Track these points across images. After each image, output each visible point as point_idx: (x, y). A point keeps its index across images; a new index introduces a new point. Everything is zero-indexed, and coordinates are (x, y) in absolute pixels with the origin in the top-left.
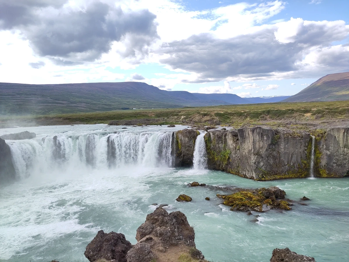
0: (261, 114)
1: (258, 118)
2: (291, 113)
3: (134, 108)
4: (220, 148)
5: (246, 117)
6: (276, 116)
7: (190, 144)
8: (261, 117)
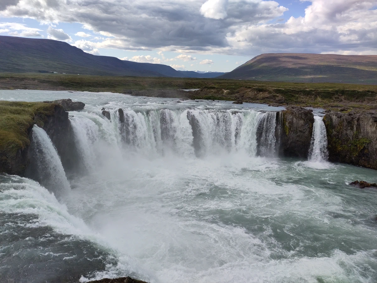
0: (333, 94)
1: (331, 98)
2: (372, 96)
3: (55, 71)
4: (348, 136)
5: (316, 96)
6: (354, 98)
7: (305, 128)
8: (336, 98)
